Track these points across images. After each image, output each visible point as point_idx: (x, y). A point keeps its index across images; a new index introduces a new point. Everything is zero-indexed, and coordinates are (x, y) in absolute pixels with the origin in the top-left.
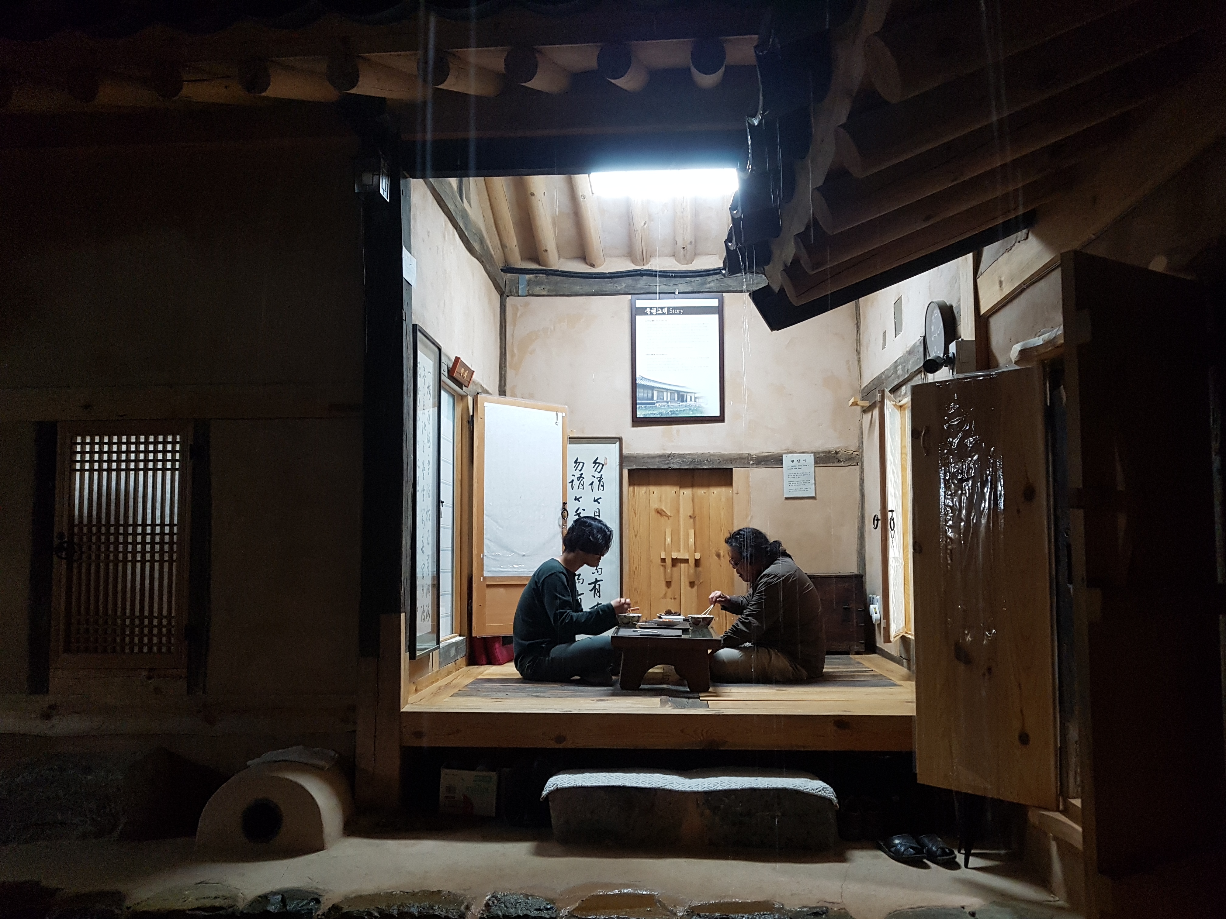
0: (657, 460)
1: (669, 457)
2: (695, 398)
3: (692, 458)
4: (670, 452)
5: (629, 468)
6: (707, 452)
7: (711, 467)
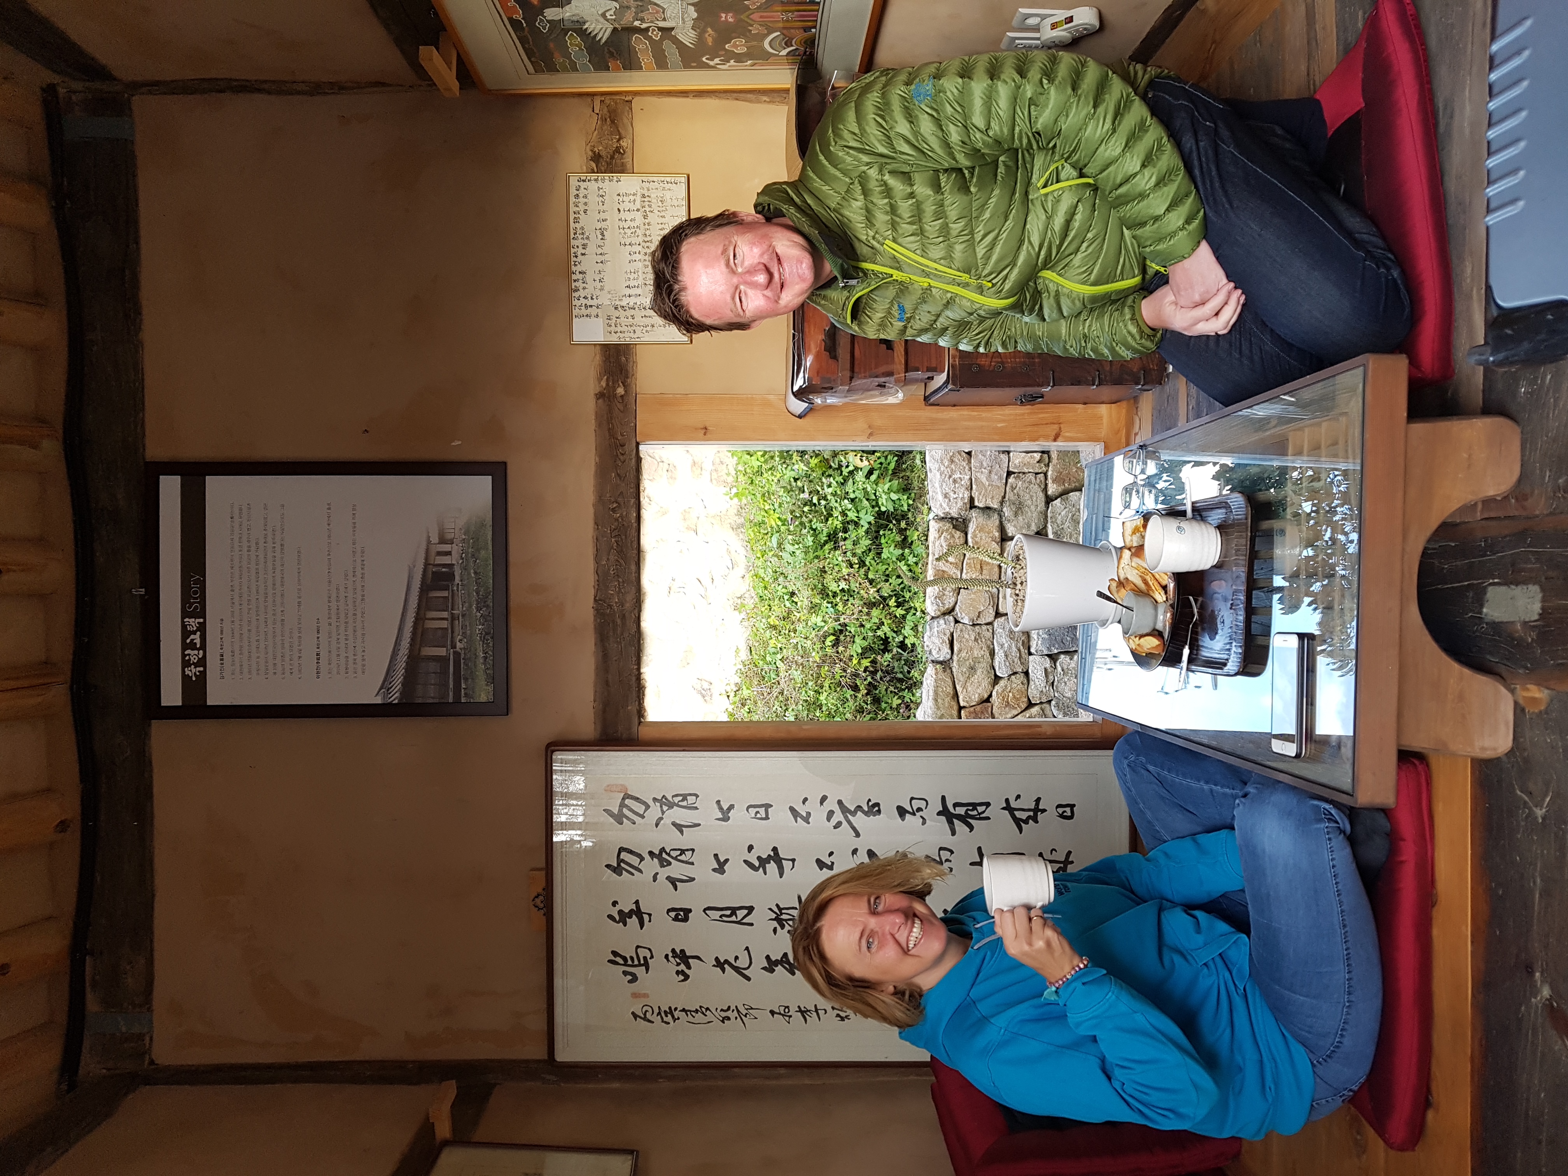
1: (603, 614)
2: (443, 541)
6: (590, 512)
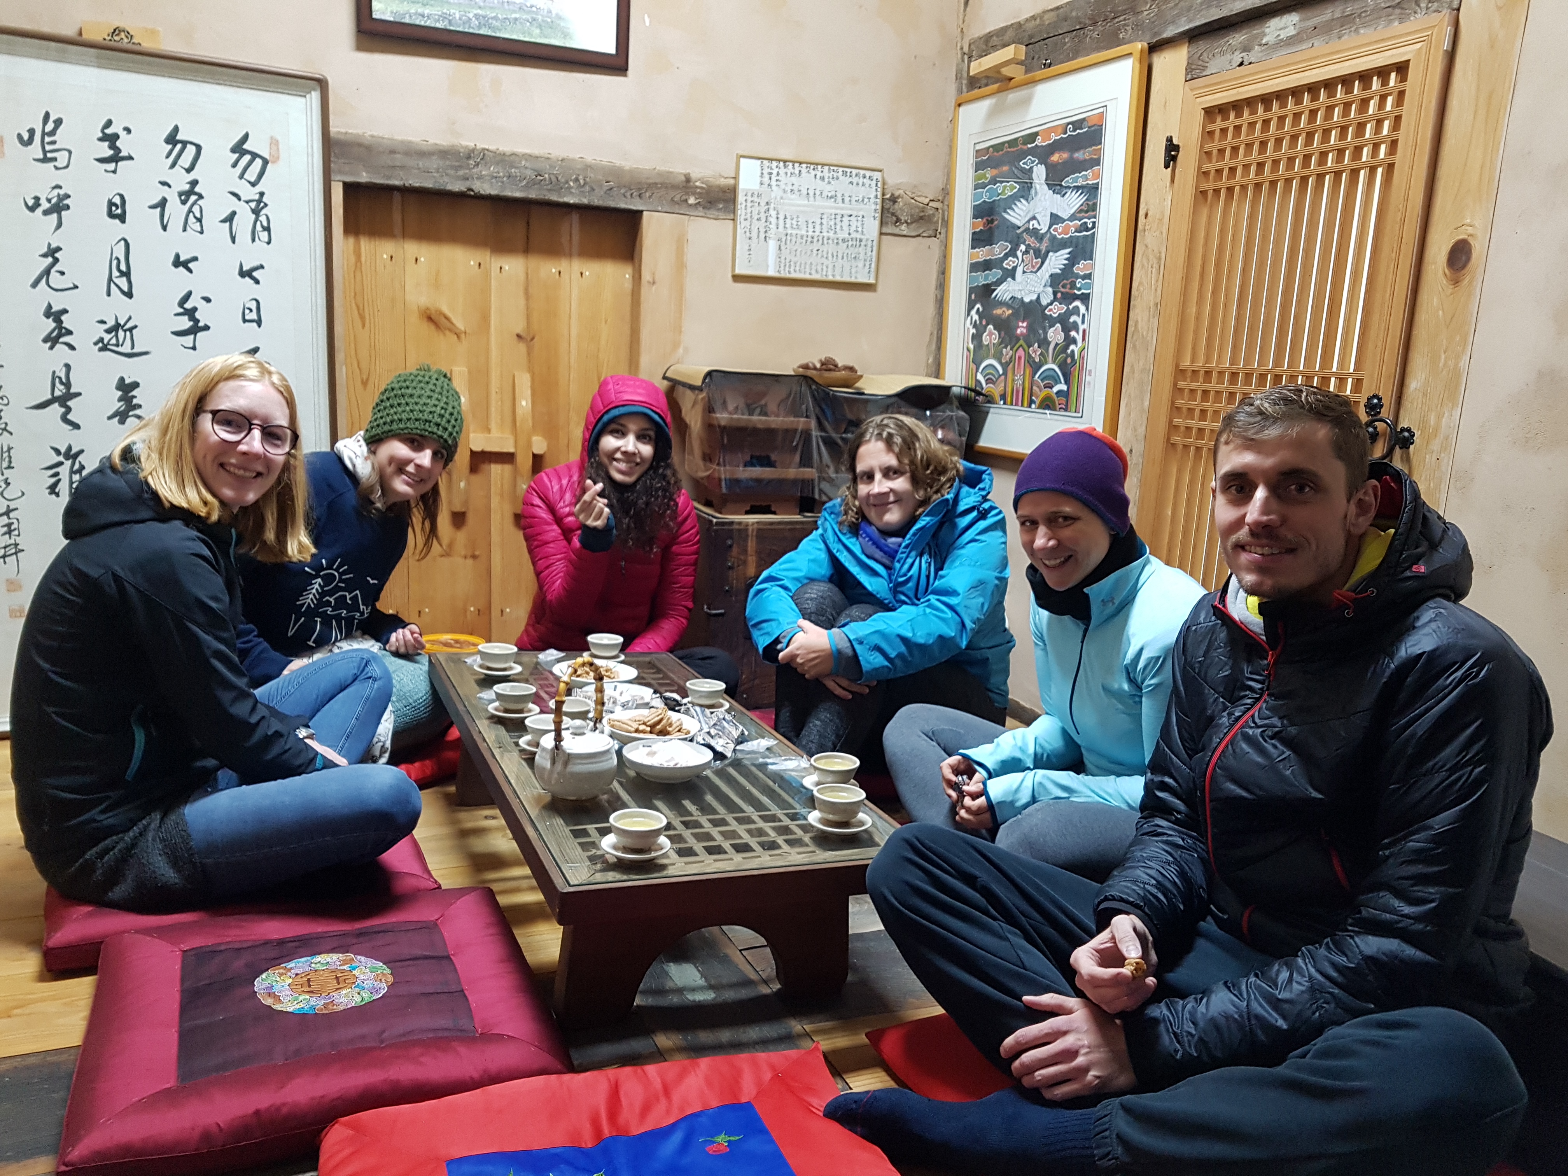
0: (434, 163)
1: (469, 157)
3: (535, 170)
4: (472, 145)
5: (349, 179)
6: (575, 155)
7: (585, 201)
